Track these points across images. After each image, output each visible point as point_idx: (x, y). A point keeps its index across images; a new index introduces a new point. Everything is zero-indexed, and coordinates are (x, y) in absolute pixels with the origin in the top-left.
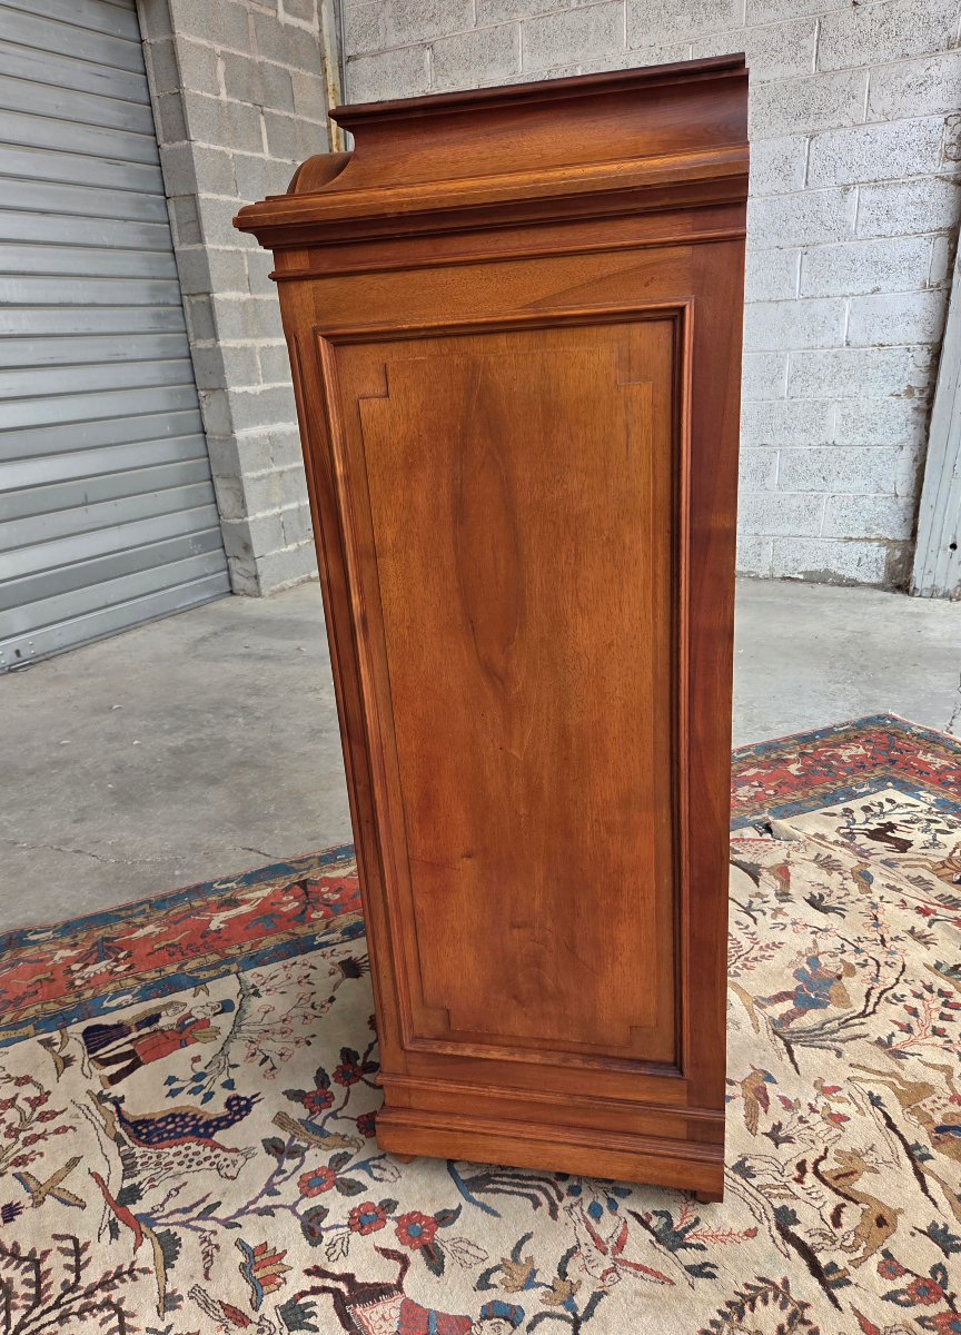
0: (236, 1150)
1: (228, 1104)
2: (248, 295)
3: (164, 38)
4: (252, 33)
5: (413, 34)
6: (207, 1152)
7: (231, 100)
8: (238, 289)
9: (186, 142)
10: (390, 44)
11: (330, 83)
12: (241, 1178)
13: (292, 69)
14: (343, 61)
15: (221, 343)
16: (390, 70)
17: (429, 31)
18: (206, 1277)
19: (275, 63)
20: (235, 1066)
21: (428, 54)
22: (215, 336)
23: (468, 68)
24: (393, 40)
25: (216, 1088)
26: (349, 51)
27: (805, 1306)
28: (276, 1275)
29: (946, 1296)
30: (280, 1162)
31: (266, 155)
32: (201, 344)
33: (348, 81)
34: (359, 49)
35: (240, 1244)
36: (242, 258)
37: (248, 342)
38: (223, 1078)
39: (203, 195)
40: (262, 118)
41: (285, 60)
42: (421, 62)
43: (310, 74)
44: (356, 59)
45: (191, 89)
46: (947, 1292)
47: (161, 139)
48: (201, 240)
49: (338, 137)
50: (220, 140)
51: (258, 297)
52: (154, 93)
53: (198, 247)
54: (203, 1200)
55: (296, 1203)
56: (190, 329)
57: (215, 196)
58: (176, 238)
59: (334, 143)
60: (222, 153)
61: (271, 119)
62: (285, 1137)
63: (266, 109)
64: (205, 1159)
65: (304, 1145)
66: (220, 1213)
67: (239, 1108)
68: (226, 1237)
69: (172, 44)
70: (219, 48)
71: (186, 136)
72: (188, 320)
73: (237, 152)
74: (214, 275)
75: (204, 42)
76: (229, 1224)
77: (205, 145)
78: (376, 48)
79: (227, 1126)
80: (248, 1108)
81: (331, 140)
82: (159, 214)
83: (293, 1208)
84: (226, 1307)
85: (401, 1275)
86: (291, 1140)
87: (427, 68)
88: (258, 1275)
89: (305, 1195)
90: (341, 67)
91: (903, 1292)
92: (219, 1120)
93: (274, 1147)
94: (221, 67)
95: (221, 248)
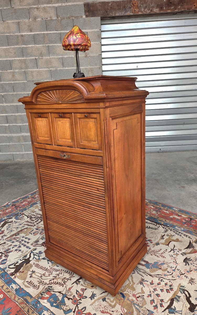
27: (71, 280)
29: (80, 299)
46: (81, 299)
91: (79, 292)
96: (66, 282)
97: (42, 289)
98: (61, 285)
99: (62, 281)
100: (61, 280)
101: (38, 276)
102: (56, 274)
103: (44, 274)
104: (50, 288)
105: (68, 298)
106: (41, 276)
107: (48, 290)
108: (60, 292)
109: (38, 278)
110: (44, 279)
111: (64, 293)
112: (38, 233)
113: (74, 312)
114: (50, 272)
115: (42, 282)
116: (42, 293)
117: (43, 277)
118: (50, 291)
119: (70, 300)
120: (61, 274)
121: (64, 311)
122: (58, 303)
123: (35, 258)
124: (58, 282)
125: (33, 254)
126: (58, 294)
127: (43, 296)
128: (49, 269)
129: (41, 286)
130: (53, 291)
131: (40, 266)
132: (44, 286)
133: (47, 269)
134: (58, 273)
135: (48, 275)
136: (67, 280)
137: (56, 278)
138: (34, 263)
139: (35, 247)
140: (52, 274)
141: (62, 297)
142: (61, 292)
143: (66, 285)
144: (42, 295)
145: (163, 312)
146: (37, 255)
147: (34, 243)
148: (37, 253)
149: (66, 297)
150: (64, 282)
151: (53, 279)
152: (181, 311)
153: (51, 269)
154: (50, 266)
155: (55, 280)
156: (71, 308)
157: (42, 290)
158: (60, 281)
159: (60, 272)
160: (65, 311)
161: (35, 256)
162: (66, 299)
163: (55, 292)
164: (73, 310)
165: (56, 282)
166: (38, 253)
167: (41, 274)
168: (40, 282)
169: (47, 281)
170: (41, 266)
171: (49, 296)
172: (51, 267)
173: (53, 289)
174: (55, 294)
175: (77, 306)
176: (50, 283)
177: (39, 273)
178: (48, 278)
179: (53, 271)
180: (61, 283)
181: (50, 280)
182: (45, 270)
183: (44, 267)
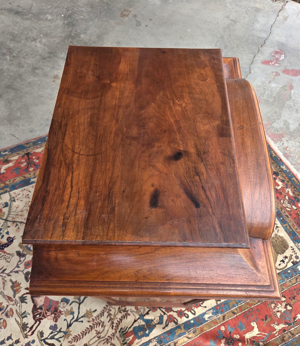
0: (9, 254)
1: (7, 240)
6: (3, 254)
12: (11, 262)
18: (4, 289)
20: (9, 227)
25: (4, 234)
28: (19, 289)
30: (20, 258)
35: (11, 280)
38: (6, 231)
54: (2, 268)
55: (24, 270)
62: (21, 250)
64: (3, 256)
65: (26, 253)
66: (7, 272)
67: (10, 241)
68: (8, 278)
76: (9, 275)
79: (7, 246)
80: (12, 241)
83: (23, 271)
84: (8, 297)
86: (23, 252)
88: (15, 289)
89: (26, 268)
92: (6, 244)
93: (19, 254)
96: (125, 309)
97: (118, 342)
99: (121, 313)
100: (119, 313)
101: (96, 341)
102: (107, 317)
103: (96, 333)
104: (122, 331)
106: (98, 337)
107: (124, 333)
108: (135, 321)
109: (99, 342)
110: (105, 336)
112: (4, 321)
113: (165, 314)
114: (100, 324)
115: (109, 338)
116: (124, 343)
117: (102, 335)
118: (127, 332)
119: (149, 312)
120: (111, 310)
121: (158, 324)
122: (147, 327)
123: (61, 337)
124: (120, 319)
125: (49, 339)
127: (128, 342)
128: (93, 324)
129: (113, 342)
131: (81, 335)
132: (115, 337)
133: (90, 326)
134: (106, 314)
135: (103, 328)
136: (124, 306)
137: (112, 319)
138: (69, 342)
139: (36, 332)
140: (103, 322)
141: (141, 321)
142: (136, 319)
143: (129, 311)
144: (126, 343)
146: (56, 333)
147: (25, 332)
148: (52, 333)
149: (144, 315)
150: (124, 311)
151: (113, 323)
153: (94, 321)
154: (89, 321)
155: (115, 321)
156: (160, 315)
157: (120, 341)
158: (119, 316)
159: (107, 311)
160: (159, 322)
161: (56, 337)
162: (147, 317)
163: (131, 326)
164: (162, 314)
165: (118, 321)
166: (52, 331)
167: (94, 337)
168: (107, 341)
169: (111, 331)
170: (81, 333)
171: (133, 336)
172: (91, 320)
173: (126, 327)
174: (134, 328)
175: (159, 308)
176: (115, 329)
177: (91, 340)
178: (107, 328)
179: (98, 319)
180: (123, 315)
181: (111, 327)
182: (92, 329)
183: (86, 330)
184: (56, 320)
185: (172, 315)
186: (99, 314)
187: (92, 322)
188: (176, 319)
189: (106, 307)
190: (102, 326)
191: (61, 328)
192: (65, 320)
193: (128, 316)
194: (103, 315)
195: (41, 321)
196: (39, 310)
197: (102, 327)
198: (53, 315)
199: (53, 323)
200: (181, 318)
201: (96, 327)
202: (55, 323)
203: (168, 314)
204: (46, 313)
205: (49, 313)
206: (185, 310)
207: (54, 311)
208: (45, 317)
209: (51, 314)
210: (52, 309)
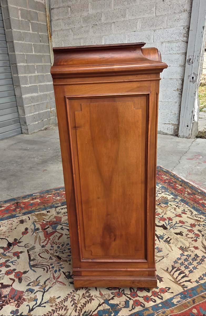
2: (26, 64)
3: (6, 6)
4: (27, 4)
5: (66, 4)
7: (22, 19)
8: (23, 63)
9: (11, 29)
10: (61, 6)
11: (47, 14)
13: (37, 11)
14: (50, 9)
15: (19, 75)
16: (61, 12)
17: (70, 3)
19: (33, 10)
21: (69, 9)
22: (18, 73)
23: (78, 12)
24: (61, 5)
26: (52, 7)
31: (31, 32)
32: (15, 75)
33: (52, 14)
34: (54, 7)
36: (25, 56)
37: (26, 75)
39: (15, 42)
40: (30, 23)
41: (36, 10)
42: (68, 10)
43: (42, 13)
44: (53, 9)
45: (12, 17)
47: (5, 29)
48: (14, 52)
49: (49, 27)
50: (19, 29)
51: (28, 64)
52: (4, 18)
53: (14, 53)
56: (12, 72)
57: (18, 42)
58: (9, 51)
59: (48, 28)
60: (20, 32)
61: (32, 23)
63: (31, 21)
69: (7, 7)
70: (19, 8)
71: (11, 28)
72: (12, 70)
73: (23, 31)
74: (17, 60)
75: (15, 6)
77: (15, 30)
78: (58, 7)
81: (47, 27)
82: (5, 46)
85: (13, 283)
87: (69, 12)
90: (50, 11)
91: (110, 288)
94: (20, 12)
95: (19, 53)
96: (90, 295)
98: (91, 301)
99: (86, 298)
100: (83, 299)
102: (71, 302)
104: (85, 314)
105: (110, 299)
111: (102, 301)
113: (130, 299)
114: (62, 308)
118: (91, 315)
119: (114, 298)
120: (75, 296)
121: (124, 307)
122: (112, 310)
124: (83, 303)
126: (101, 308)
128: (56, 308)
130: (92, 312)
133: (52, 310)
134: (70, 299)
136: (88, 293)
137: (76, 303)
140: (67, 306)
141: (106, 305)
142: (100, 304)
143: (93, 296)
145: (160, 242)
149: (109, 300)
150: (88, 297)
151: (76, 307)
152: (164, 233)
153: (57, 306)
154: (51, 306)
155: (79, 305)
156: (125, 300)
158: (83, 301)
159: (71, 297)
163: (96, 310)
165: (81, 305)
169: (74, 314)
172: (54, 304)
173: (90, 311)
174: (99, 311)
175: (125, 294)
176: (78, 312)
178: (69, 312)
179: (62, 304)
180: (87, 300)
181: (74, 311)
182: (54, 312)
183: (47, 314)
184: (18, 306)
185: (139, 300)
186: (63, 300)
187: (55, 307)
188: (143, 303)
189: (70, 294)
190: (65, 309)
191: (22, 313)
192: (27, 306)
193: (92, 301)
194: (67, 301)
195: (3, 307)
196: (3, 298)
197: (65, 311)
198: (16, 302)
199: (15, 309)
200: (148, 302)
201: (59, 311)
202: (17, 308)
203: (134, 299)
204: (9, 301)
205: (12, 301)
206: (152, 296)
207: (18, 299)
208: (8, 304)
209: (15, 301)
210: (16, 298)
